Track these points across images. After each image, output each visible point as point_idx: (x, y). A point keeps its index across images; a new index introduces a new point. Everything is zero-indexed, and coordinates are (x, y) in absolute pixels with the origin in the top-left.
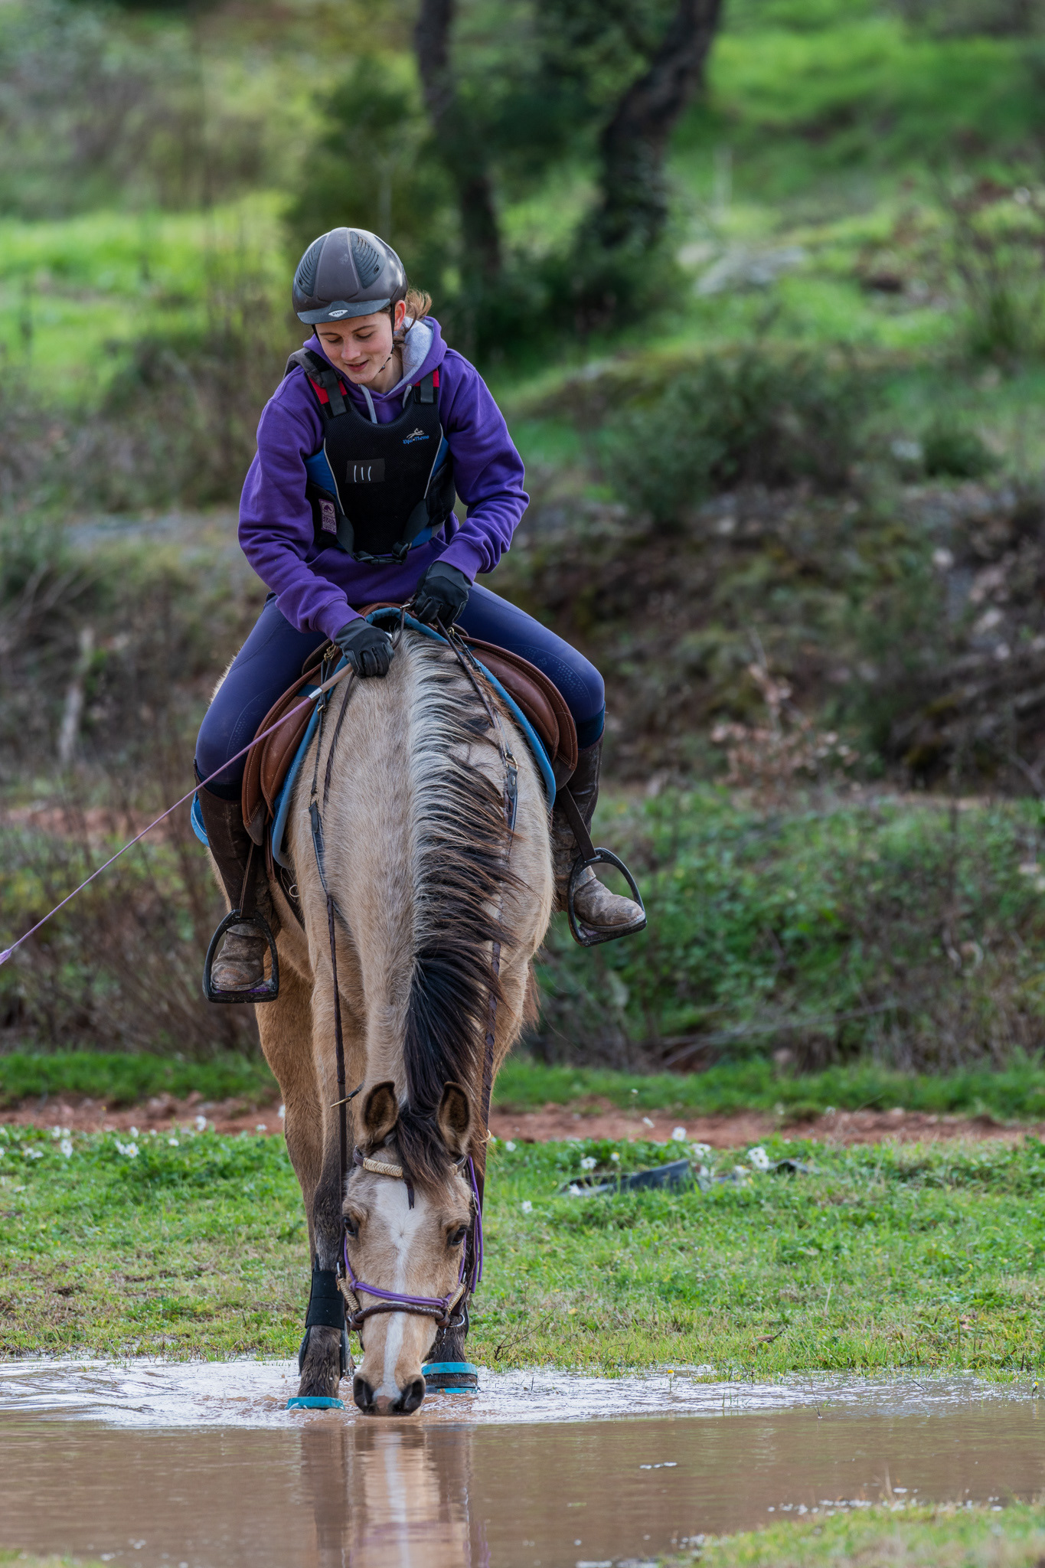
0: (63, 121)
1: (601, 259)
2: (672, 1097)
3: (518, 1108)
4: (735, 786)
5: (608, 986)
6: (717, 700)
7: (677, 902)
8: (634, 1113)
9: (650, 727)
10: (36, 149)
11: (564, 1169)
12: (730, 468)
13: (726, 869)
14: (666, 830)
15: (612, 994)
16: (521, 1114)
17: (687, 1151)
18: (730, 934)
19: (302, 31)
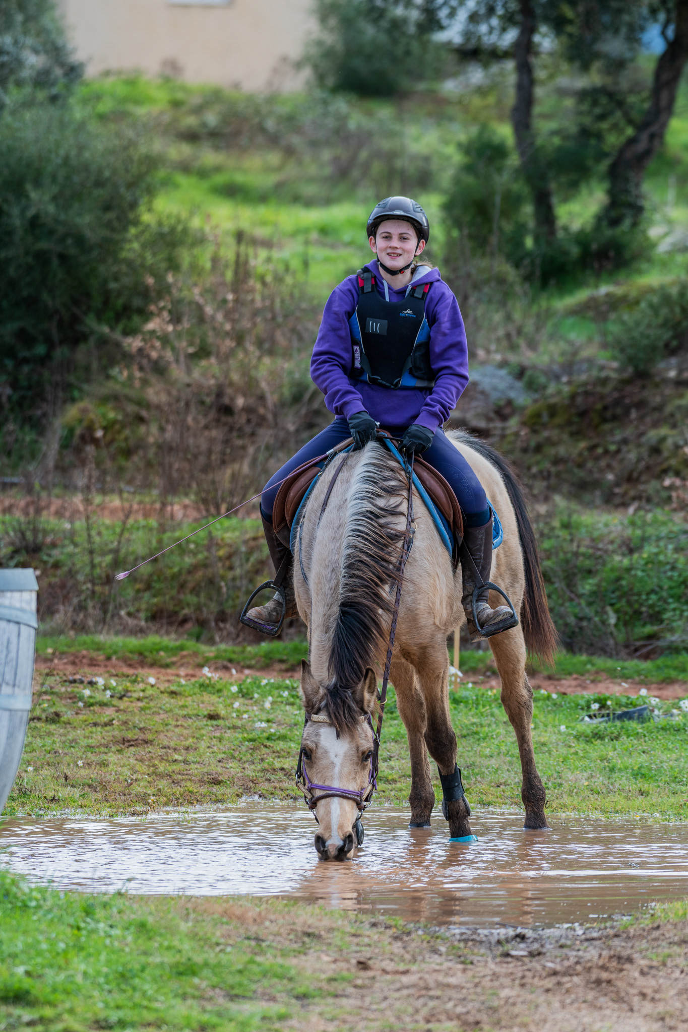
0: (326, 155)
1: (608, 232)
2: (639, 673)
3: (557, 677)
4: (675, 510)
5: (606, 613)
6: (665, 466)
7: (643, 571)
8: (619, 680)
9: (631, 478)
10: (312, 170)
11: (582, 709)
12: (675, 343)
13: (669, 554)
14: (639, 532)
15: (608, 619)
16: (559, 680)
17: (647, 701)
18: (671, 588)
19: (451, 110)
